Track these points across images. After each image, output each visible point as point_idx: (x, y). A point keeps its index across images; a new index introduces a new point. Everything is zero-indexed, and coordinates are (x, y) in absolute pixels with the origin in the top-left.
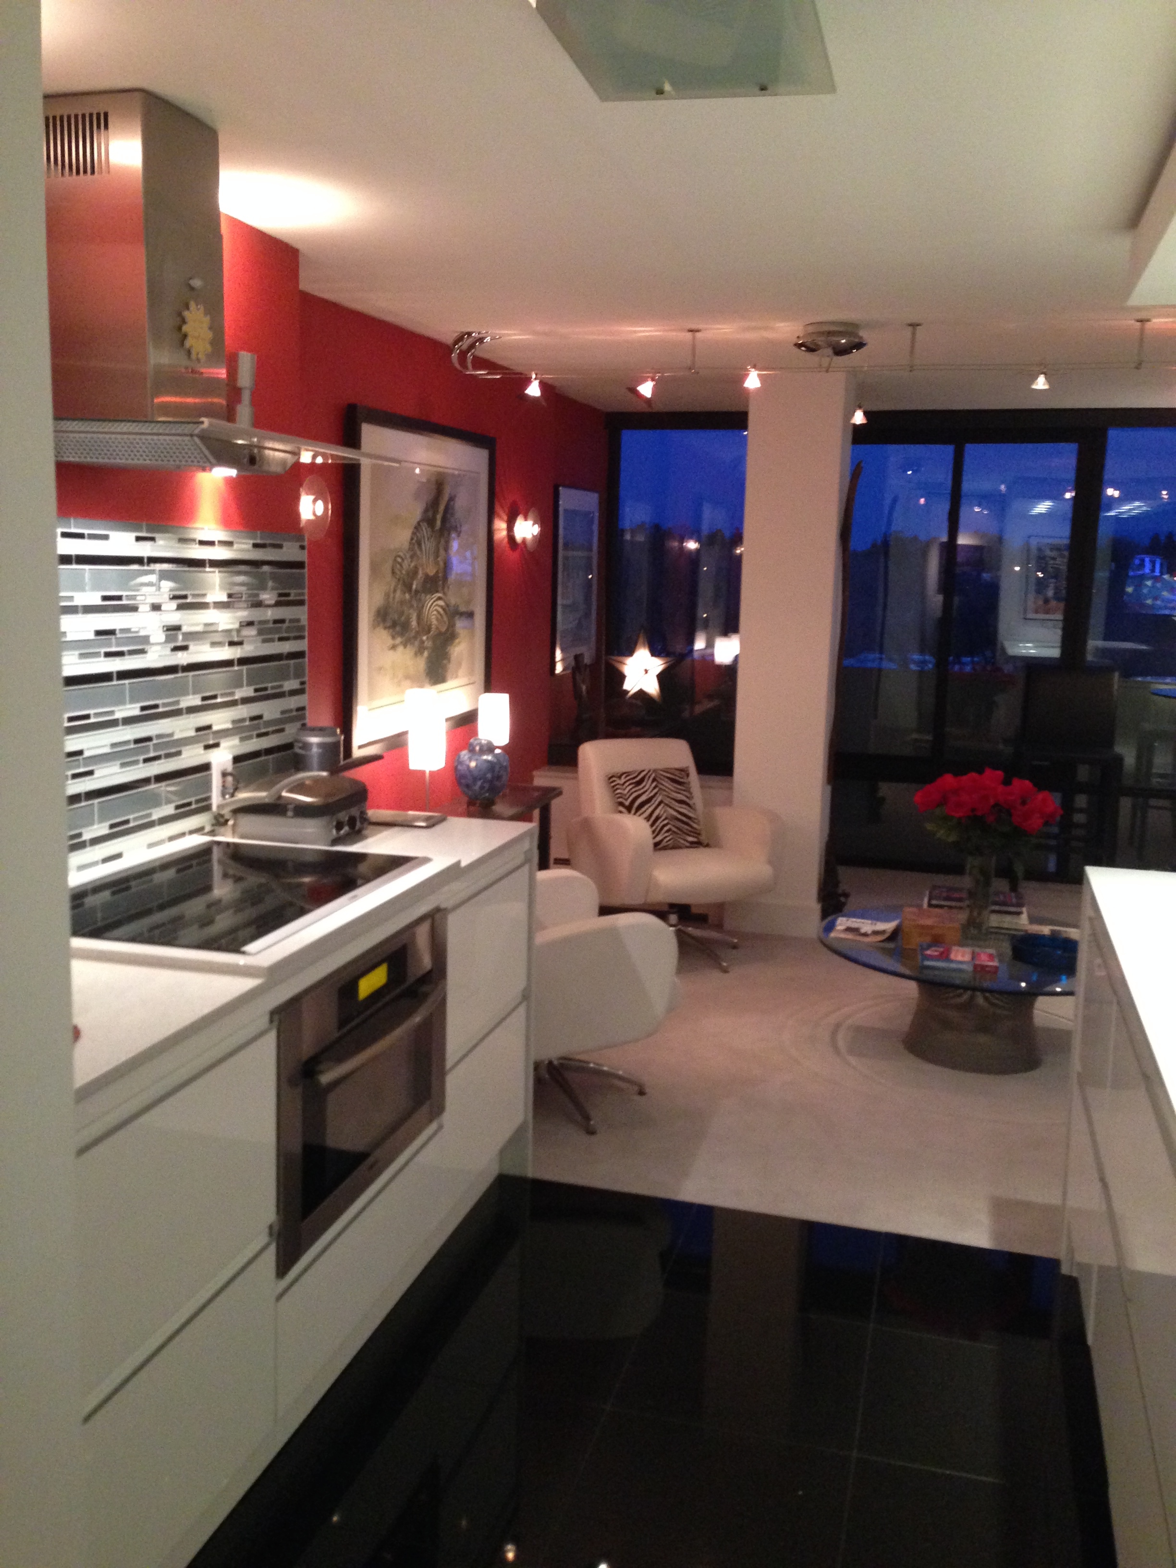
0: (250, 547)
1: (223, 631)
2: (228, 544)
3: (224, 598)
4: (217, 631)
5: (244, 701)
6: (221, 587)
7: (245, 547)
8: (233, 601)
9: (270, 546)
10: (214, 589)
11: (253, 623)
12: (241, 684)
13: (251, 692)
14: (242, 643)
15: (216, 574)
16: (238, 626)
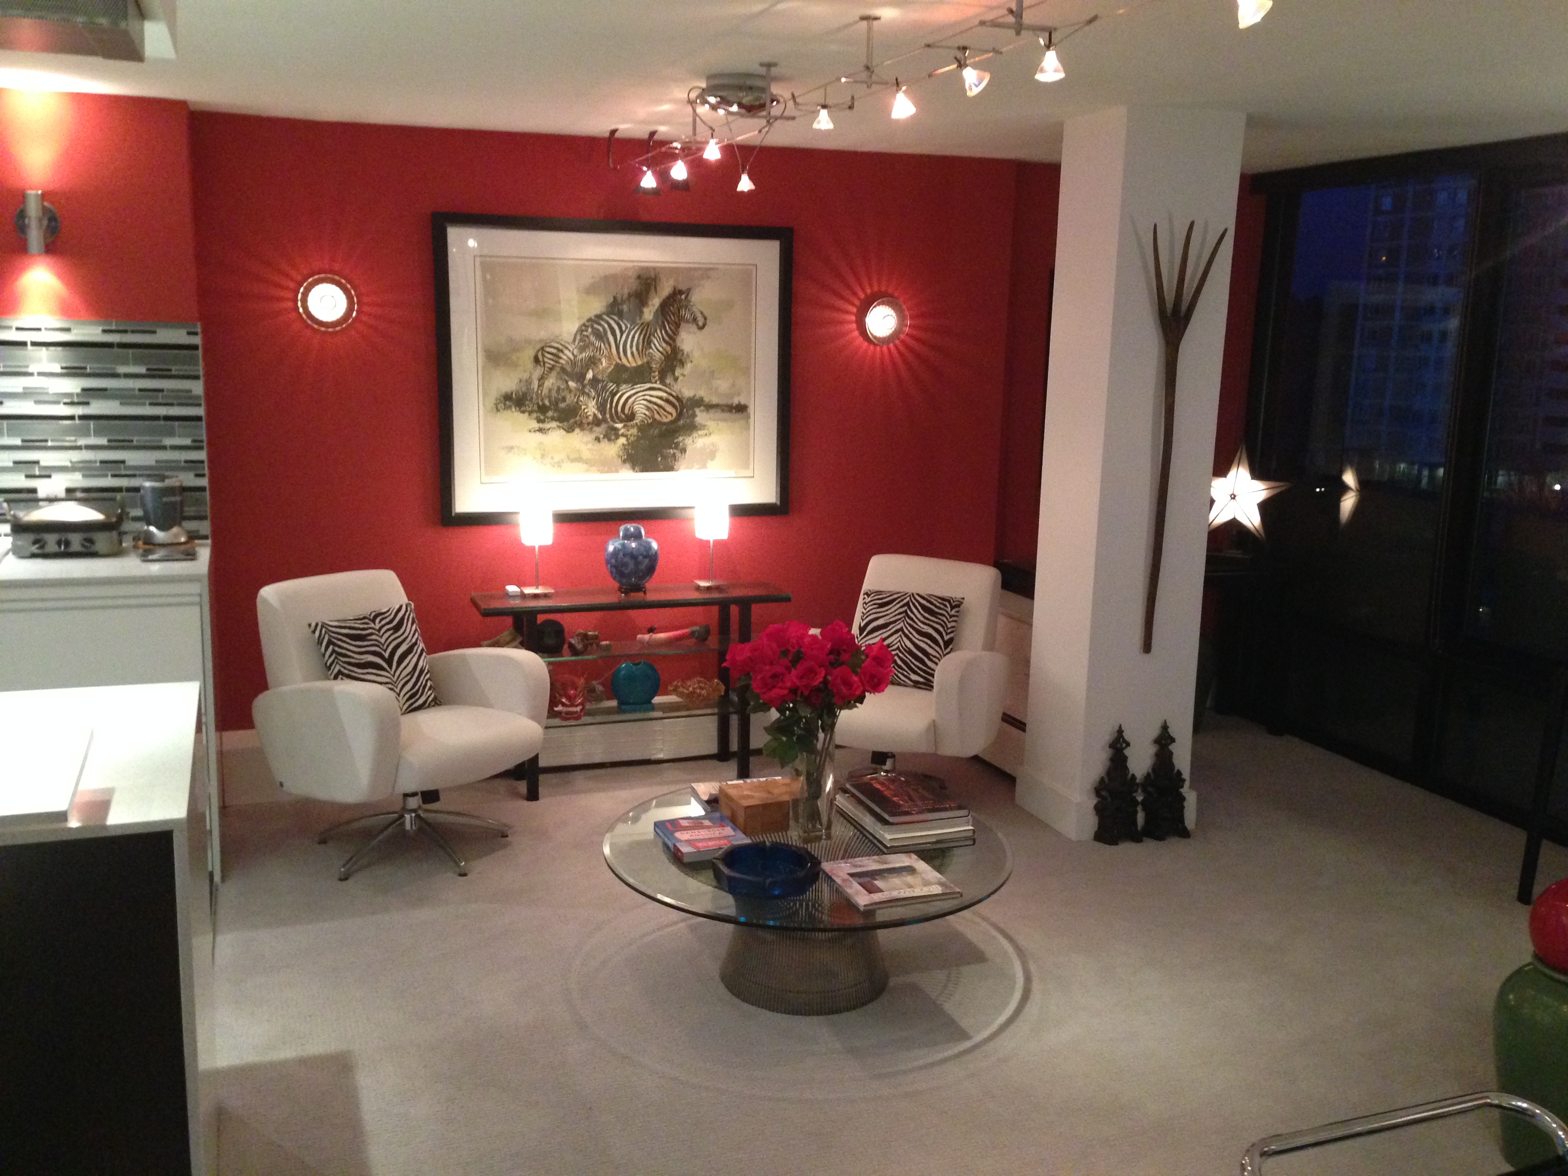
0: (99, 332)
1: (55, 393)
3: (57, 369)
4: (48, 393)
5: (89, 447)
6: (52, 360)
7: (91, 332)
8: (72, 372)
9: (133, 332)
10: (39, 360)
11: (105, 390)
12: (87, 434)
13: (103, 441)
14: (87, 404)
15: (43, 351)
16: (79, 390)
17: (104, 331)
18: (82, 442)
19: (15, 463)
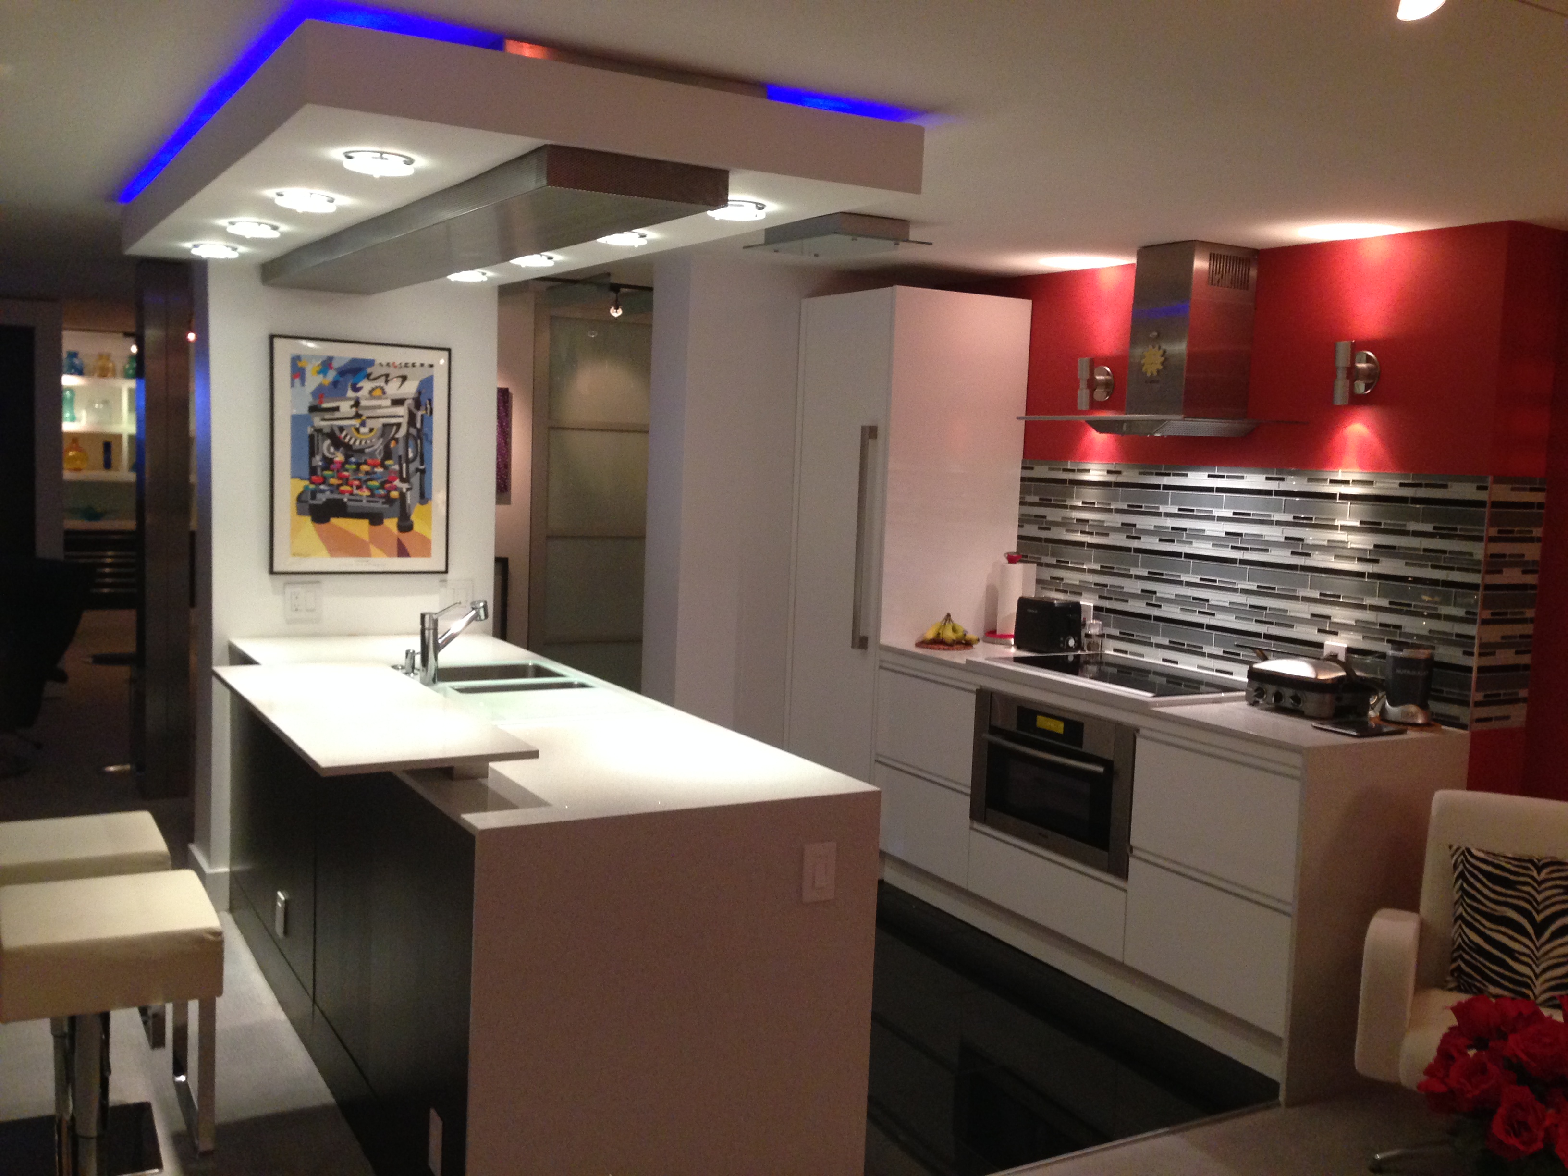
0: (1397, 486)
1: (1352, 548)
2: (1369, 483)
3: (1357, 524)
4: (1347, 548)
5: (1373, 608)
6: (1352, 515)
7: (1389, 486)
8: (1368, 527)
9: (1427, 486)
10: (1343, 516)
11: (1394, 547)
12: (1372, 594)
13: (1385, 603)
14: (1377, 561)
15: (1348, 506)
16: (1371, 547)
17: (1401, 485)
18: (1368, 601)
19: (1313, 615)
